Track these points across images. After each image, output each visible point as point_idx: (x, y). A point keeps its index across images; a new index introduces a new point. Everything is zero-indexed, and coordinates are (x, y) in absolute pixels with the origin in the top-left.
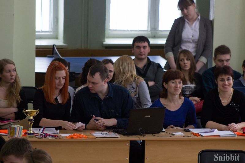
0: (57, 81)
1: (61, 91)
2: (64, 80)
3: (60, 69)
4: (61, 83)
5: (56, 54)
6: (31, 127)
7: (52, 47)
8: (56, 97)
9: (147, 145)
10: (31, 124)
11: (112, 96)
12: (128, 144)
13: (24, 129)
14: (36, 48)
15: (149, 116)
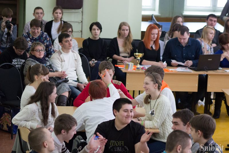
0: (152, 36)
1: (155, 42)
2: (157, 35)
3: (154, 28)
4: (154, 37)
5: (154, 20)
6: (138, 64)
7: (151, 16)
8: (152, 46)
9: (209, 77)
10: (138, 62)
11: (190, 45)
12: (198, 77)
13: (134, 65)
14: (142, 16)
15: (211, 60)
